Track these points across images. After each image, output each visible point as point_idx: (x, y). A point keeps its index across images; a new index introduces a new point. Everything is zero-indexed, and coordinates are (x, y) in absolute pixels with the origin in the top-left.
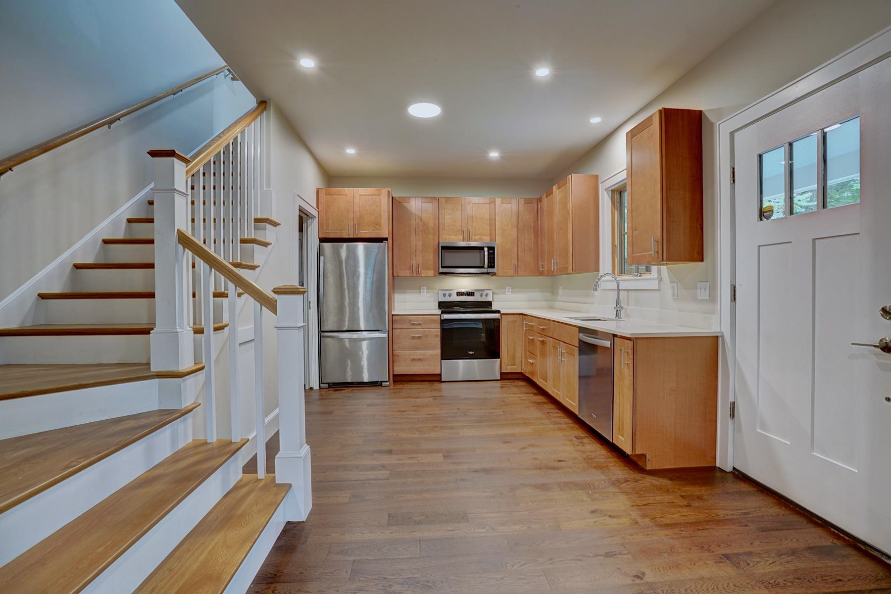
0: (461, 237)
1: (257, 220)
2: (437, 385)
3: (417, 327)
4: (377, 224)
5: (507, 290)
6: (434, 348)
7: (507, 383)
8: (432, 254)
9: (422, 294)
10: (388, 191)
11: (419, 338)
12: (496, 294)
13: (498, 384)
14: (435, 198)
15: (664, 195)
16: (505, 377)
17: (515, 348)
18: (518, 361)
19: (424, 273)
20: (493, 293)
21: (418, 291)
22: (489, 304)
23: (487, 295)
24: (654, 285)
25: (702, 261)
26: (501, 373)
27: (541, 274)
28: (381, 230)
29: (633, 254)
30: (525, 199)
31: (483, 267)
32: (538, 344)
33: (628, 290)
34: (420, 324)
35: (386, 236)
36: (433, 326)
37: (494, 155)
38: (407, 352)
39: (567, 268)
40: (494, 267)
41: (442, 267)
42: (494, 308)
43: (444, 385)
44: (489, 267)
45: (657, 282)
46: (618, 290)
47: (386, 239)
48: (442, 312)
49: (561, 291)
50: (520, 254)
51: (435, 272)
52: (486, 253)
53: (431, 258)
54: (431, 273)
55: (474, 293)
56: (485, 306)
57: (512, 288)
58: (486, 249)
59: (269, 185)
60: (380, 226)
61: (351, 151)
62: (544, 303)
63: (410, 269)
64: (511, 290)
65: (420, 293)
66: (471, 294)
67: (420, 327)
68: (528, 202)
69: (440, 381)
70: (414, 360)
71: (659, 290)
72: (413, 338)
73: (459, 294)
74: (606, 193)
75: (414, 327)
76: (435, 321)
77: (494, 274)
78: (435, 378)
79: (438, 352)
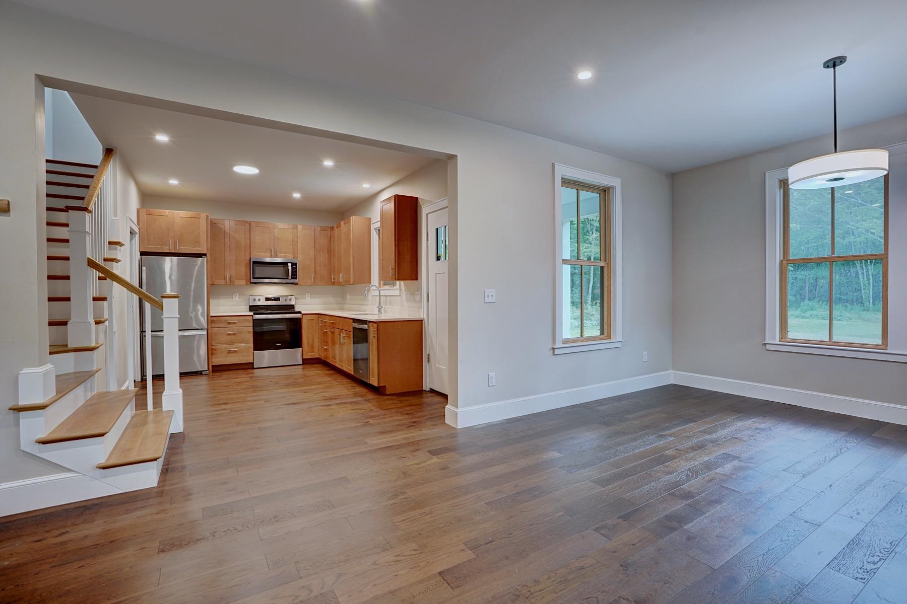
0: (269, 254)
1: (110, 243)
2: (251, 371)
3: (232, 326)
4: (197, 242)
5: (306, 296)
6: (247, 342)
7: (308, 366)
8: (244, 267)
10: (207, 216)
11: (234, 334)
12: (298, 299)
13: (301, 367)
14: (247, 222)
15: (397, 243)
16: (306, 362)
17: (313, 340)
18: (316, 349)
19: (237, 282)
20: (296, 298)
21: (231, 296)
22: (292, 307)
23: (290, 300)
24: (397, 293)
25: (417, 280)
26: (303, 359)
27: (333, 284)
28: (200, 247)
30: (321, 227)
31: (287, 279)
33: (386, 296)
34: (234, 323)
35: (205, 252)
36: (246, 324)
37: (297, 195)
38: (223, 346)
39: (349, 281)
40: (296, 278)
41: (253, 278)
42: (297, 309)
43: (255, 370)
44: (292, 278)
45: (399, 291)
46: (380, 296)
47: (205, 255)
48: (255, 314)
49: (348, 297)
50: (317, 269)
51: (247, 281)
52: (290, 268)
53: (243, 270)
54: (243, 282)
55: (279, 298)
56: (290, 308)
57: (311, 295)
58: (290, 264)
60: (199, 244)
61: (174, 182)
62: (336, 305)
63: (225, 279)
64: (310, 296)
65: (233, 298)
66: (277, 299)
67: (234, 325)
68: (324, 229)
69: (253, 368)
70: (229, 352)
71: (400, 296)
72: (229, 334)
73: (267, 299)
74: (375, 232)
75: (229, 326)
76: (248, 320)
77: (296, 284)
78: (250, 366)
79: (251, 345)
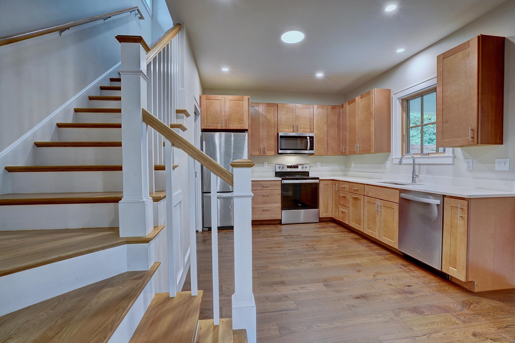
0: (292, 130)
1: (178, 112)
2: (279, 226)
3: (266, 189)
4: (241, 120)
5: (318, 164)
6: (276, 202)
7: (324, 224)
8: (273, 141)
9: (264, 167)
10: (248, 98)
11: (267, 196)
12: (312, 167)
13: (318, 225)
14: (275, 104)
15: (480, 97)
16: (322, 220)
17: (328, 202)
18: (330, 210)
19: (268, 153)
20: (310, 166)
21: (262, 165)
22: (307, 173)
23: (306, 167)
24: (450, 161)
25: (502, 144)
26: (319, 218)
27: (344, 154)
28: (243, 124)
29: (442, 140)
30: (332, 106)
31: (306, 150)
32: (351, 200)
33: (420, 165)
34: (268, 187)
35: (247, 128)
36: (277, 188)
37: (320, 75)
38: (259, 206)
39: (370, 150)
40: (313, 150)
41: (281, 149)
42: (311, 175)
43: (283, 227)
44: (310, 150)
45: (451, 159)
46: (414, 164)
47: (247, 130)
48: (283, 179)
49: (353, 165)
50: (329, 141)
51: (275, 152)
52: (309, 140)
53: (273, 143)
54: (273, 153)
55: (298, 166)
56: (305, 174)
57: (321, 163)
58: (308, 138)
59: (183, 86)
60: (243, 121)
61: (225, 69)
62: (341, 172)
63: (259, 151)
64: (320, 164)
66: (296, 167)
67: (268, 189)
68: (333, 108)
69: (281, 224)
70: (263, 210)
71: (453, 164)
72: (263, 196)
73: (289, 167)
74: (398, 101)
75: (264, 189)
76: (276, 185)
77: (312, 154)
78: (279, 222)
79: (279, 205)
